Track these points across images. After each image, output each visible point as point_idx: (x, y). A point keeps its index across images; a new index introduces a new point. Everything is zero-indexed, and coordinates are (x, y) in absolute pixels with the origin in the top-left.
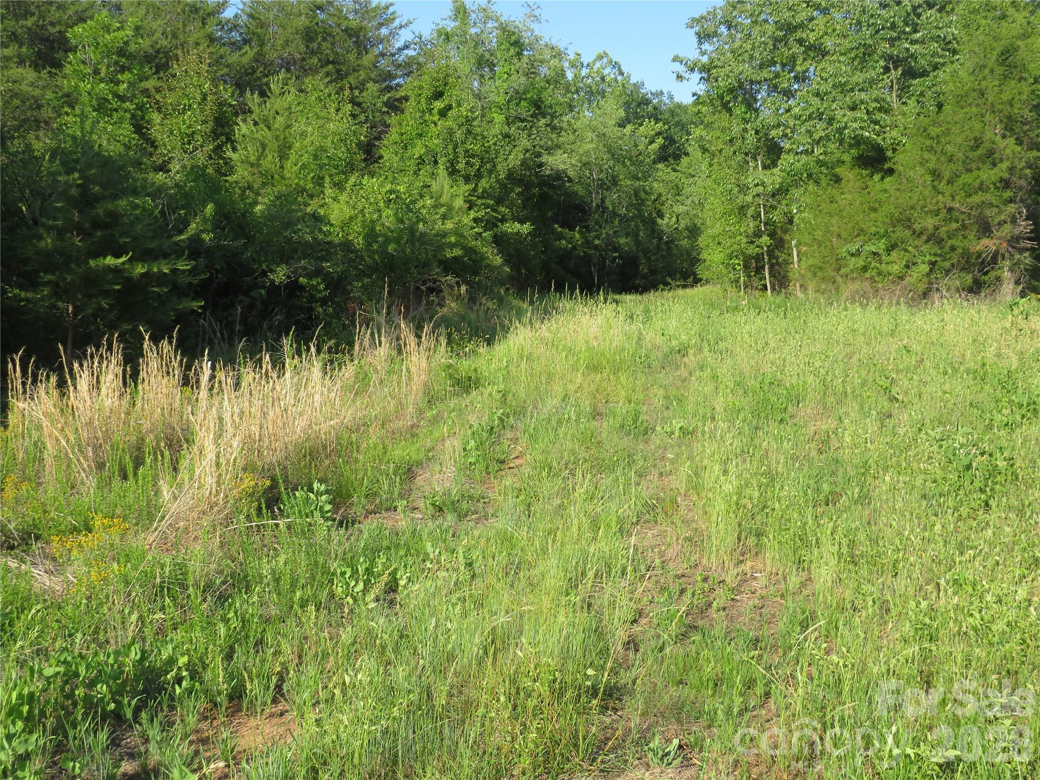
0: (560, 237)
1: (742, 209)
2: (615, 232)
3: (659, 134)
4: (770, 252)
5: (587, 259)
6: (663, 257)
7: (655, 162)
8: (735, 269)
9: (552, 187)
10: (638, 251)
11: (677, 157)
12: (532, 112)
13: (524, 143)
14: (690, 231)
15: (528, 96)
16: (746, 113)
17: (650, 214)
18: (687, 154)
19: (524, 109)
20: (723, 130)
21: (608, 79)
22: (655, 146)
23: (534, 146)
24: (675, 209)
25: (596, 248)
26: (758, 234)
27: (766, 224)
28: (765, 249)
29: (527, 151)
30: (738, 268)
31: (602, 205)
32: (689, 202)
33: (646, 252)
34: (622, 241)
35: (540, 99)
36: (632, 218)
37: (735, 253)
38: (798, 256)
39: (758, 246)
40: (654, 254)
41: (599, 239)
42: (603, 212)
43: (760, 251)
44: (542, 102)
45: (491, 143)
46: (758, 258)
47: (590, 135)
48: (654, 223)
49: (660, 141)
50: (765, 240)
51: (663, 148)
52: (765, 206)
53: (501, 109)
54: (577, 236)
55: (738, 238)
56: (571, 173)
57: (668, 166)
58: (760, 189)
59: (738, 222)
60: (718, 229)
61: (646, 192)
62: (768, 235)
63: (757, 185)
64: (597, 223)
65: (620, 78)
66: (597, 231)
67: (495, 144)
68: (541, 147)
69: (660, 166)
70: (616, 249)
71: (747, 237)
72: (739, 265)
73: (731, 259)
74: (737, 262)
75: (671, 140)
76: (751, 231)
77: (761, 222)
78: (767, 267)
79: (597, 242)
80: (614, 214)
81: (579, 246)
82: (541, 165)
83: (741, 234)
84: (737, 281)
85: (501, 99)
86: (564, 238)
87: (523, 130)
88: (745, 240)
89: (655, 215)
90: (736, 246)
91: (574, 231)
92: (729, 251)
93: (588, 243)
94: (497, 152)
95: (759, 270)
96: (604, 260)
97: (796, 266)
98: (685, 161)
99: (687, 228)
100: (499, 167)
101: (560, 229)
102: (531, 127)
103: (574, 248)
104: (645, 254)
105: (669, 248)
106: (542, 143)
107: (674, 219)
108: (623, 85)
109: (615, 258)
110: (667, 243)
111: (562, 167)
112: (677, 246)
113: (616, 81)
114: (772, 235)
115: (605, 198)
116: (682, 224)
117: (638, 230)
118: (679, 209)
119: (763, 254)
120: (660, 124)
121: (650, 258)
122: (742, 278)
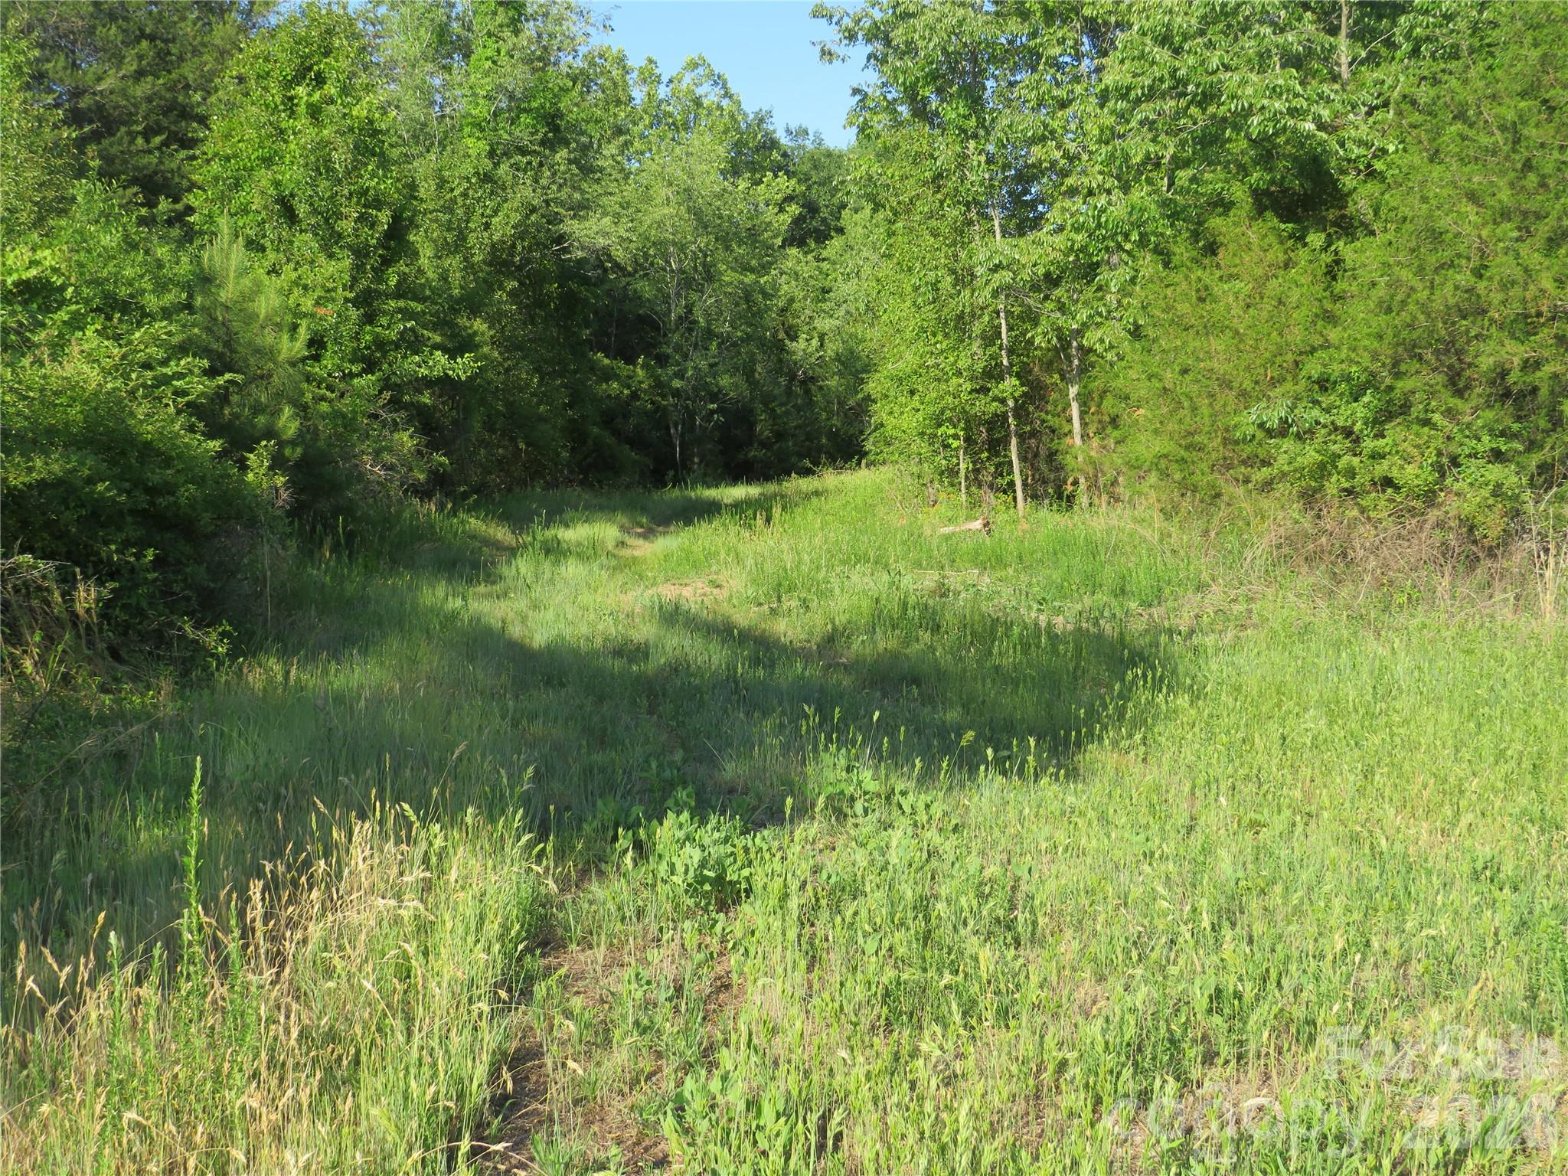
0: (607, 376)
1: (961, 322)
2: (711, 366)
3: (789, 199)
4: (1020, 412)
5: (659, 418)
6: (798, 408)
7: (783, 246)
8: (946, 446)
9: (585, 281)
10: (752, 399)
11: (822, 237)
12: (540, 136)
13: (526, 192)
14: (843, 364)
15: (534, 104)
16: (966, 117)
17: (774, 335)
18: (841, 231)
19: (524, 130)
20: (917, 159)
21: (706, 102)
22: (786, 219)
23: (547, 202)
24: (817, 323)
25: (676, 393)
26: (994, 373)
27: (1011, 352)
28: (1011, 403)
29: (534, 210)
30: (955, 444)
31: (687, 320)
32: (842, 312)
33: (767, 400)
34: (725, 381)
35: (559, 114)
36: (742, 339)
37: (948, 413)
38: (1081, 418)
39: (995, 399)
40: (782, 405)
41: (682, 378)
42: (690, 330)
43: (1001, 409)
44: (561, 117)
45: (456, 192)
46: (997, 422)
47: (662, 192)
48: (781, 347)
49: (794, 209)
50: (1010, 386)
51: (798, 221)
52: (1008, 314)
53: (482, 130)
54: (640, 372)
55: (955, 381)
56: (619, 254)
57: (806, 253)
58: (1006, 276)
59: (954, 349)
60: (909, 360)
61: (766, 296)
62: (1018, 376)
63: (996, 268)
64: (678, 348)
65: (725, 103)
66: (678, 364)
67: (465, 195)
68: (562, 204)
69: (793, 251)
70: (713, 397)
71: (971, 379)
72: (956, 437)
73: (940, 426)
74: (952, 431)
75: (811, 208)
76: (979, 367)
77: (1001, 348)
78: (1014, 441)
79: (677, 384)
80: (709, 334)
81: (645, 391)
82: (560, 239)
83: (959, 374)
84: (953, 472)
85: (482, 111)
86: (617, 377)
87: (525, 171)
88: (968, 386)
89: (781, 335)
90: (950, 399)
91: (634, 364)
92: (937, 409)
93: (659, 385)
94: (469, 211)
95: (997, 445)
96: (692, 415)
97: (1078, 441)
98: (835, 244)
99: (838, 358)
100: (472, 240)
101: (607, 361)
102: (541, 165)
103: (634, 396)
104: (766, 404)
105: (807, 392)
106: (563, 195)
107: (815, 342)
108: (732, 116)
109: (713, 412)
110: (803, 383)
111: (601, 242)
112: (821, 388)
113: (720, 108)
114: (1023, 375)
115: (693, 304)
116: (832, 348)
117: (753, 360)
118: (824, 324)
119: (1005, 416)
120: (793, 182)
121: (773, 410)
122: (963, 466)
